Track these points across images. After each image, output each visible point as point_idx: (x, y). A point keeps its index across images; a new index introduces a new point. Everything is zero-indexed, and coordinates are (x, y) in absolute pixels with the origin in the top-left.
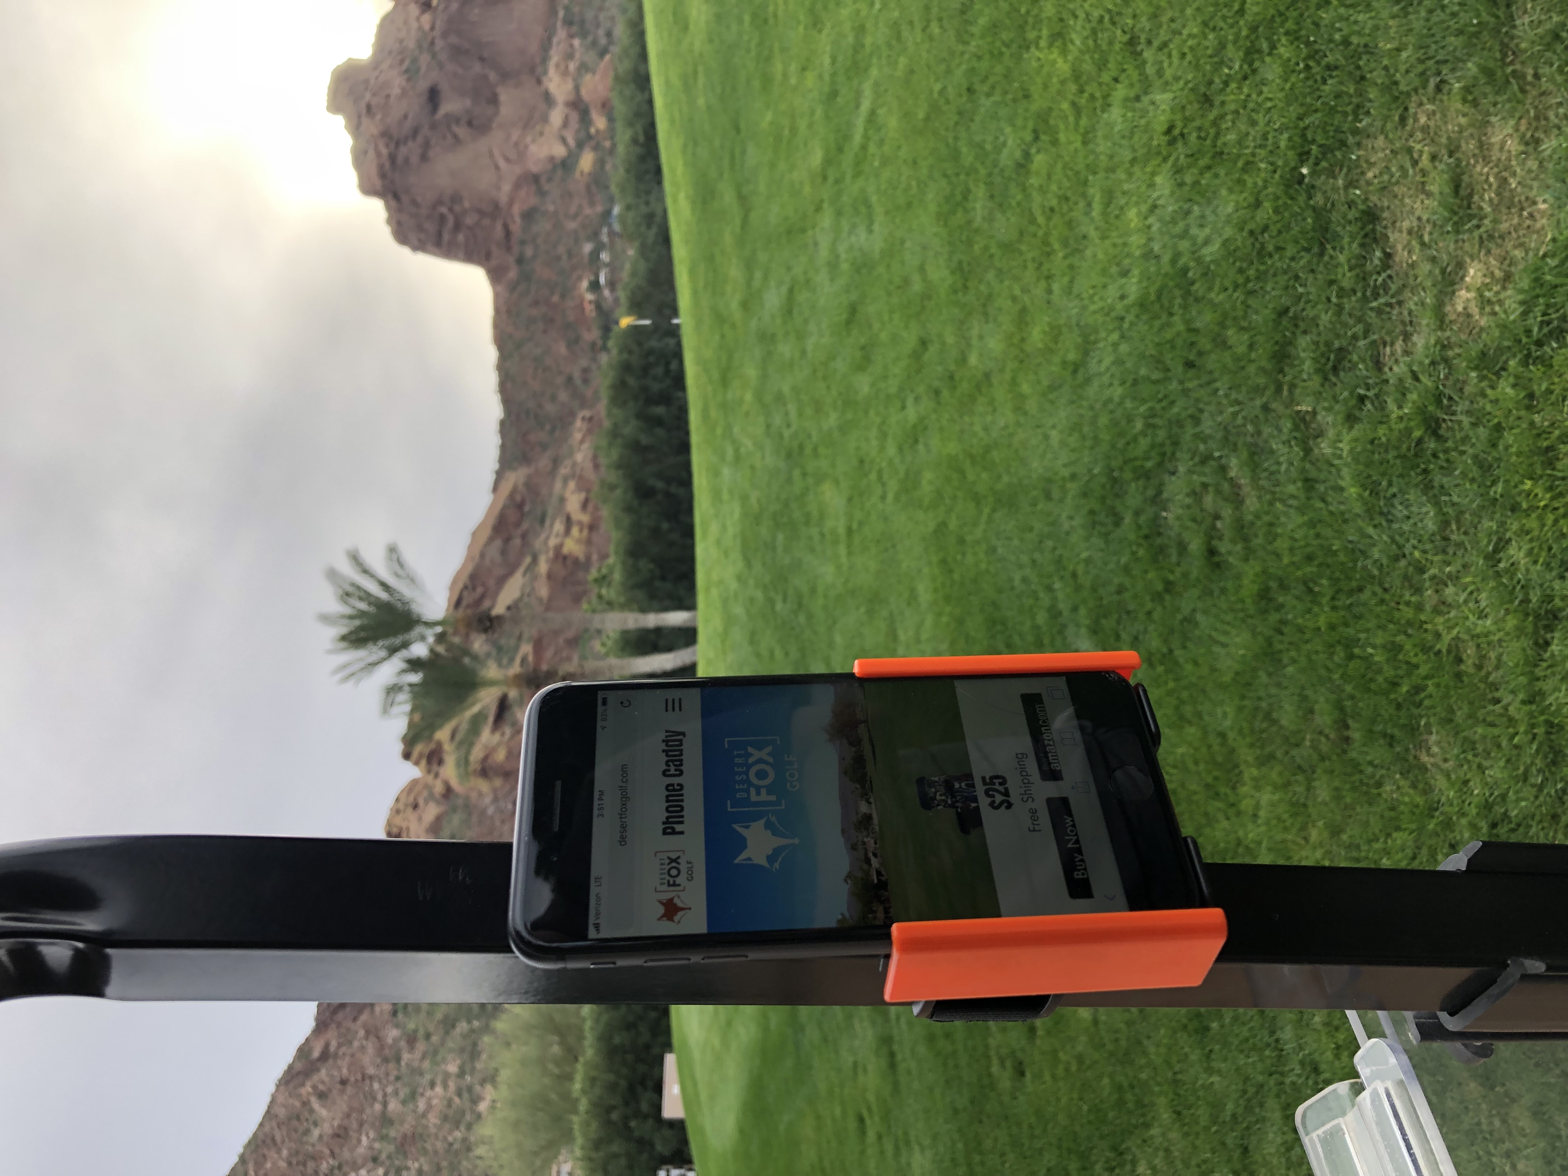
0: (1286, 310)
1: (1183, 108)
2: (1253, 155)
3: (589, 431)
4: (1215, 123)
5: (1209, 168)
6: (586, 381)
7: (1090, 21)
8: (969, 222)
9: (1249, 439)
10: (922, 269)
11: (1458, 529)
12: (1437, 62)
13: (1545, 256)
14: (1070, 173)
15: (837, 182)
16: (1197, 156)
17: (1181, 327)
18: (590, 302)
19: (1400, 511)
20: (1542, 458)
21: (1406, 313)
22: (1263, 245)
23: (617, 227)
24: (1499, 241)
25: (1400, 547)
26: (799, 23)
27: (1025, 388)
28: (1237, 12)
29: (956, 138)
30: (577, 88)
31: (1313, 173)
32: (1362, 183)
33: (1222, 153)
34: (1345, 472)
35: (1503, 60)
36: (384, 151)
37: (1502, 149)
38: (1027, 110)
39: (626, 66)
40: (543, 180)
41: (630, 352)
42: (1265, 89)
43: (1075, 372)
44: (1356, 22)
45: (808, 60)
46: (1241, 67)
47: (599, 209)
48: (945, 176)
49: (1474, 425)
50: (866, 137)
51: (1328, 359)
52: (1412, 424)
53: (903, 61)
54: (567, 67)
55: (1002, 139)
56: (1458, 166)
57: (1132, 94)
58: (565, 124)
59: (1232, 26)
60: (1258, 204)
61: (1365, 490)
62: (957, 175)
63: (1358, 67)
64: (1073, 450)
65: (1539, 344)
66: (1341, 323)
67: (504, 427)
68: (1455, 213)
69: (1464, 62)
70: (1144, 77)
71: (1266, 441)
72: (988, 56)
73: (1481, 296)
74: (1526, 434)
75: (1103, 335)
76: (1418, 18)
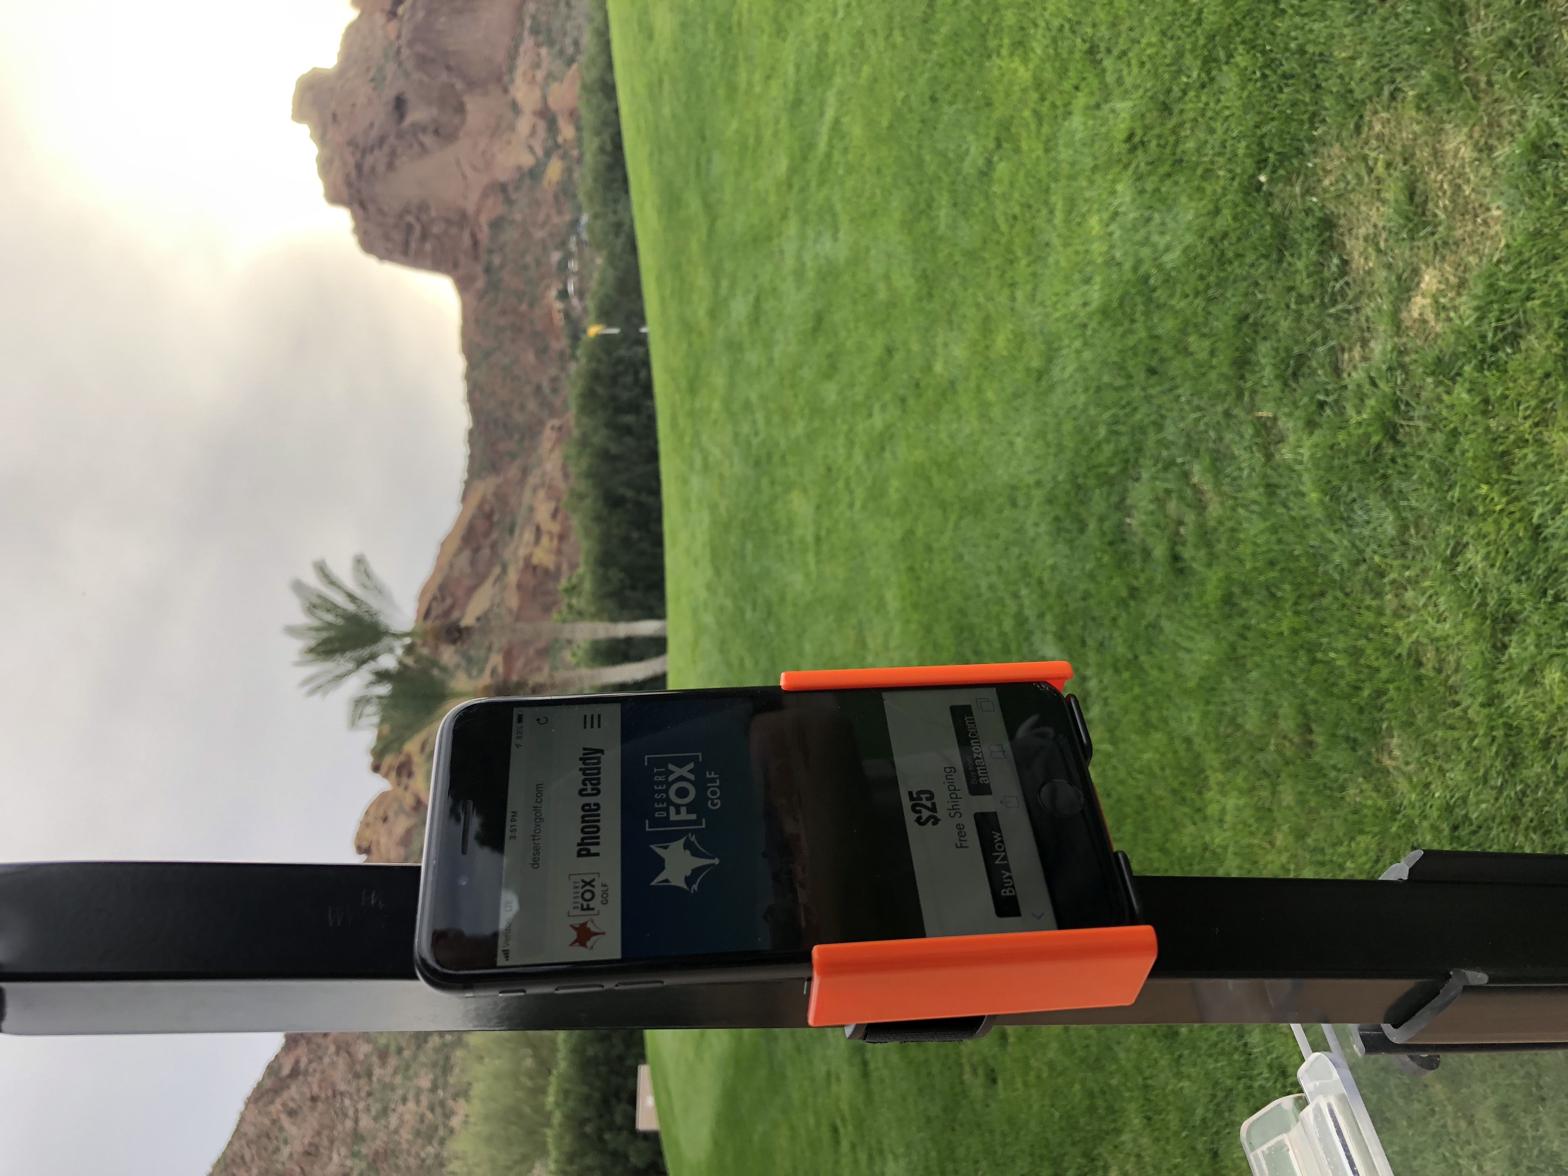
0: (1246, 317)
1: (1143, 116)
2: (1212, 162)
3: (558, 441)
4: (1174, 131)
5: (1169, 175)
6: (555, 390)
7: (1050, 30)
8: (933, 231)
9: (1211, 445)
10: (887, 277)
11: (1417, 533)
12: (1391, 70)
13: (1499, 262)
14: (1032, 181)
15: (802, 190)
16: (1157, 163)
17: (1143, 334)
18: (559, 311)
19: (1359, 515)
20: (1498, 463)
21: (1363, 319)
22: (1223, 252)
23: (585, 236)
24: (1454, 248)
25: (1361, 552)
26: (763, 31)
27: (990, 395)
28: (1194, 21)
29: (920, 147)
30: (544, 99)
31: (1271, 181)
32: (1319, 190)
33: (1181, 161)
34: (1306, 477)
35: (1456, 67)
36: (350, 160)
37: (1455, 156)
38: (989, 118)
39: (593, 74)
40: (510, 188)
41: (599, 361)
42: (1223, 98)
43: (1039, 379)
44: (1311, 31)
45: (772, 68)
46: (1199, 75)
47: (567, 217)
48: (909, 184)
49: (1431, 430)
50: (831, 145)
51: (1288, 365)
52: (1370, 429)
53: (866, 70)
54: (534, 76)
55: (964, 147)
56: (1412, 173)
57: (1092, 102)
58: (533, 133)
59: (1189, 35)
60: (1217, 211)
61: (1326, 495)
62: (921, 183)
63: (1314, 76)
64: (1038, 458)
65: (1494, 349)
66: (1300, 330)
67: (473, 436)
68: (1411, 220)
69: (1418, 70)
70: (1104, 85)
71: (1228, 447)
72: (950, 65)
73: (1437, 302)
74: (1482, 439)
75: (1066, 342)
76: (1372, 26)
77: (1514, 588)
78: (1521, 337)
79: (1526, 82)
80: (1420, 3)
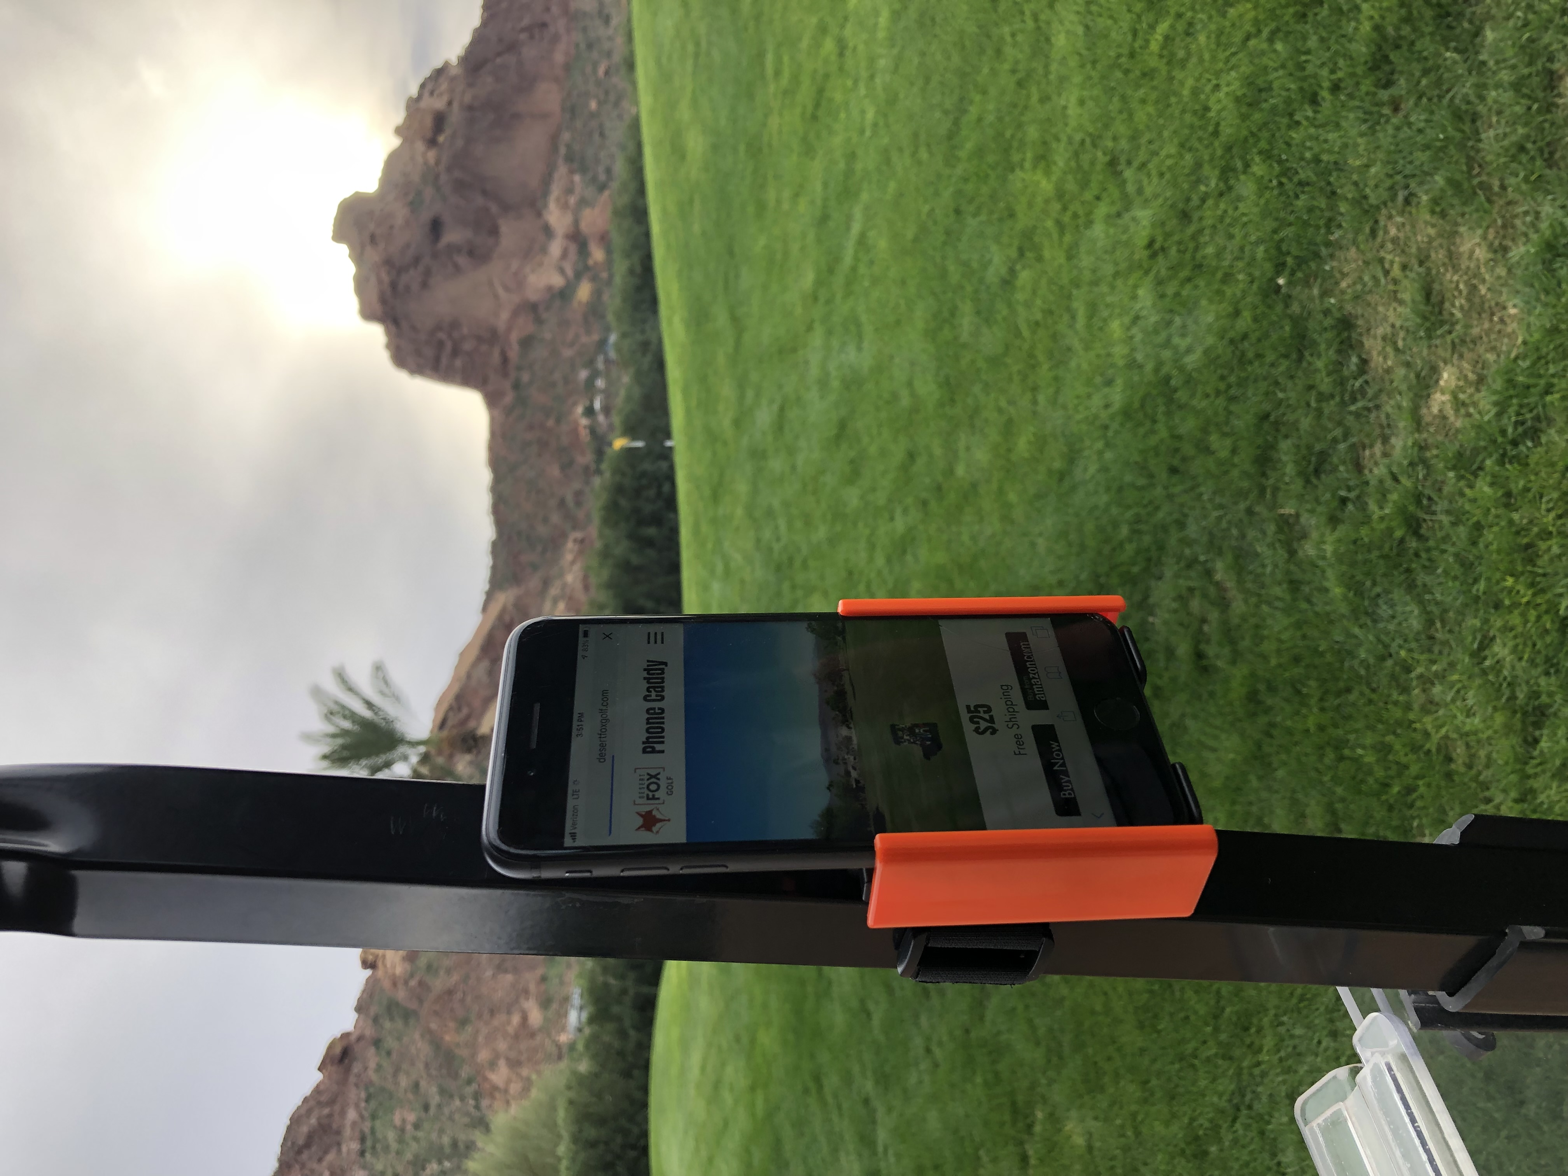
0: (1266, 416)
1: (1163, 224)
2: (1231, 266)
3: (581, 552)
4: (1194, 237)
5: (1189, 279)
6: (578, 503)
7: (1072, 144)
8: (956, 338)
9: (1234, 543)
10: (910, 384)
11: (1443, 628)
12: (1405, 177)
13: (1517, 358)
14: (1054, 288)
15: (828, 302)
16: (1177, 269)
17: (1163, 433)
18: (585, 427)
19: (1384, 610)
20: (1523, 555)
21: (1383, 416)
22: (1243, 353)
23: (613, 355)
24: (1471, 346)
25: (1387, 646)
26: (792, 151)
27: (1012, 497)
28: (1212, 134)
29: (944, 258)
30: (576, 223)
31: (1289, 283)
32: (1337, 292)
33: (1201, 266)
34: (1330, 573)
35: (1469, 172)
36: (386, 278)
37: (1470, 257)
38: (1012, 229)
39: (624, 200)
40: (541, 309)
41: (623, 474)
42: (1240, 205)
43: (1061, 479)
44: (1326, 141)
45: (801, 186)
46: (1217, 185)
47: (596, 337)
48: (933, 294)
49: (1454, 524)
50: (856, 259)
51: (1309, 462)
52: (1394, 524)
53: (892, 186)
54: (567, 201)
55: (988, 257)
56: (1428, 274)
57: (1114, 210)
58: (564, 255)
59: (1207, 147)
60: (1237, 313)
61: (1350, 590)
62: (944, 293)
63: (1329, 183)
64: (1060, 558)
65: (1515, 443)
66: (1321, 427)
67: (496, 548)
68: (1428, 320)
69: (1432, 175)
70: (1125, 196)
71: (1251, 544)
72: (974, 179)
73: (1456, 398)
74: (1506, 532)
75: (1088, 443)
76: (1385, 135)
77: (1543, 681)
78: (1541, 431)
79: (1538, 184)
80: (1432, 112)
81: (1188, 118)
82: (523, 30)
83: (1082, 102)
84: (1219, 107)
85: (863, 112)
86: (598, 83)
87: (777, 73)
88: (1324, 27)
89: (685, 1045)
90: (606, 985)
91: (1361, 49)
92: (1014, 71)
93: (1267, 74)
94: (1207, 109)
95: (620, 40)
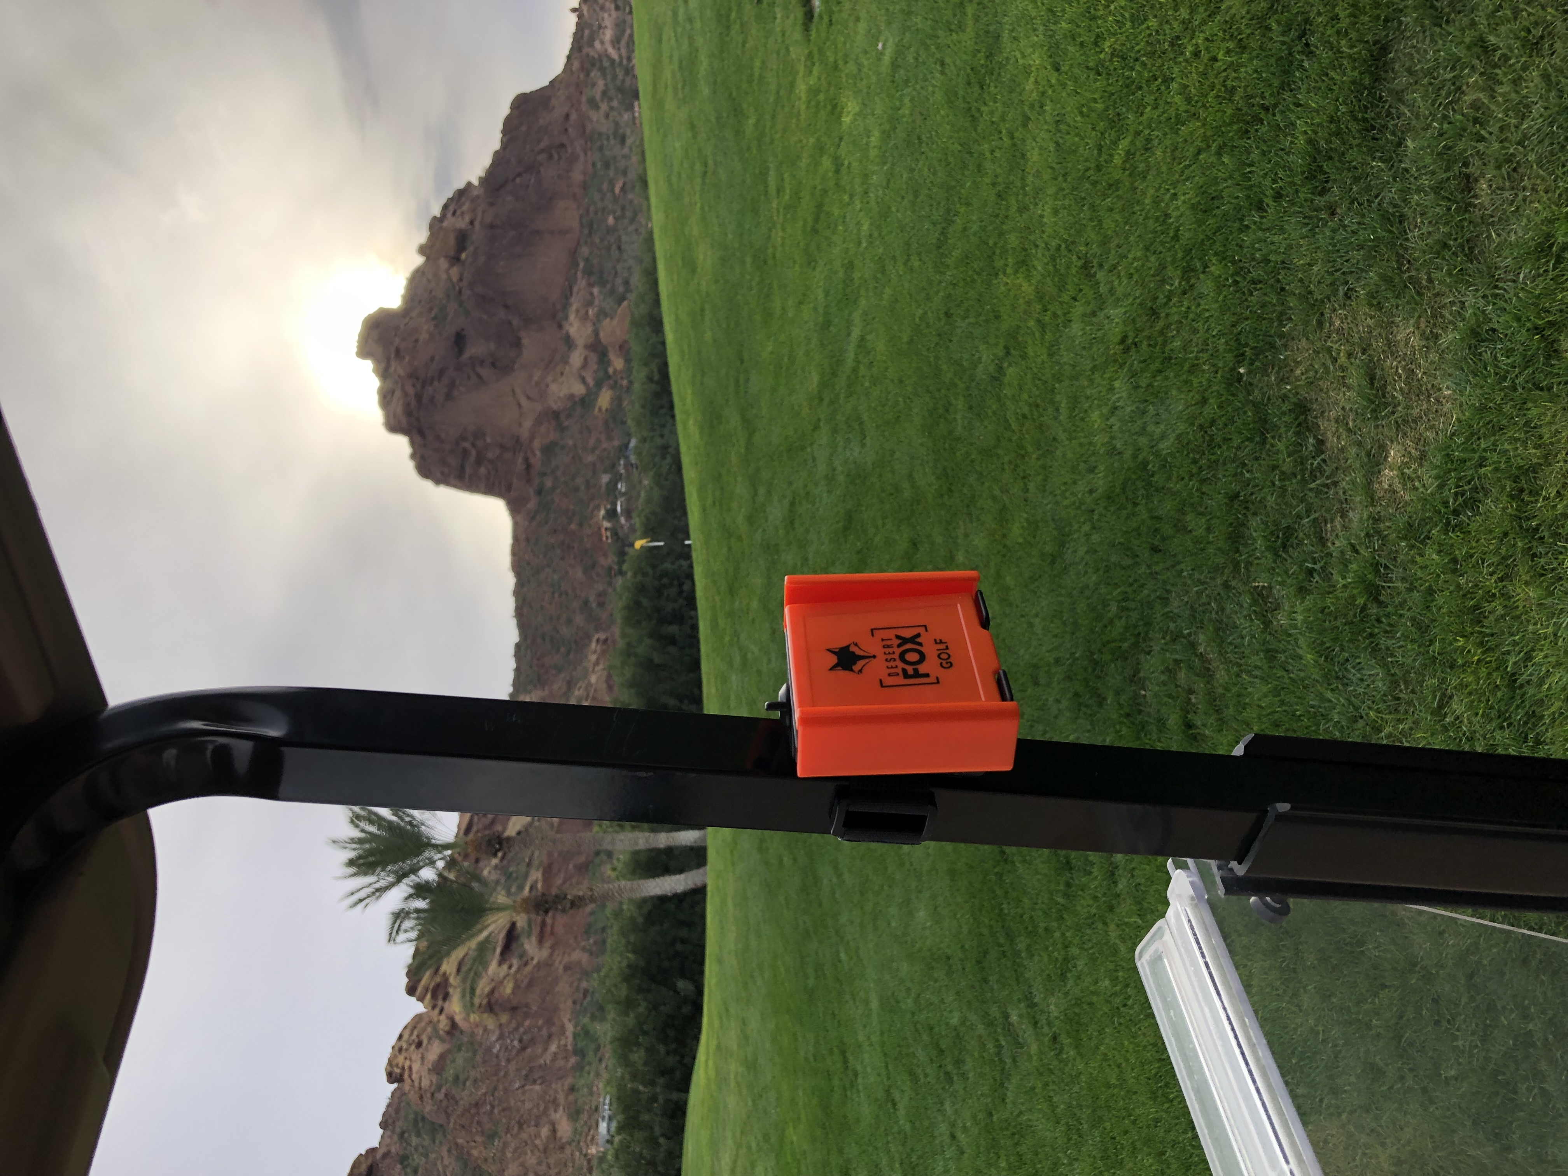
0: (1237, 495)
1: (1134, 320)
2: (1197, 358)
3: (604, 652)
4: (1162, 333)
5: (1160, 371)
6: (601, 605)
7: (1049, 249)
8: (951, 432)
9: (1214, 616)
10: (910, 476)
11: (1406, 689)
12: (1343, 273)
13: (1453, 434)
14: (1037, 382)
15: (832, 402)
16: (1149, 361)
17: (1145, 515)
18: (606, 529)
19: (1353, 675)
20: (1471, 617)
21: (1341, 492)
22: (1212, 436)
23: (633, 459)
24: (1413, 425)
25: (1357, 709)
26: (795, 262)
27: (1009, 580)
28: (1173, 238)
29: (937, 358)
30: (596, 333)
31: (1249, 373)
32: (1293, 379)
33: (1170, 358)
34: (1302, 641)
35: (1399, 268)
36: (411, 391)
37: (1406, 345)
38: (998, 329)
39: (643, 309)
40: (562, 417)
41: (645, 574)
42: (1202, 302)
43: (1053, 562)
44: (1272, 243)
45: (804, 295)
46: (1180, 283)
47: (616, 443)
48: (928, 391)
49: (1410, 590)
50: (857, 362)
51: (1278, 537)
52: (1355, 592)
53: (888, 291)
54: (587, 312)
55: (977, 355)
56: (1371, 361)
57: (1089, 310)
58: (585, 365)
59: (1169, 250)
60: (1205, 401)
61: (1321, 656)
62: (939, 390)
63: (1278, 281)
64: (1055, 636)
65: (1456, 513)
66: (1286, 504)
67: (519, 650)
68: (1373, 403)
69: (1367, 272)
70: (1099, 297)
71: (1229, 618)
72: (961, 284)
73: (1403, 474)
74: (1455, 594)
75: (1076, 527)
76: (1323, 238)
77: (1498, 735)
78: (1480, 501)
79: (1461, 277)
80: (1363, 216)
81: (1151, 223)
82: (542, 151)
83: (1056, 212)
84: (1178, 213)
85: (858, 223)
86: (616, 200)
87: (779, 190)
88: (1265, 141)
89: (714, 1146)
90: (636, 1092)
91: (1297, 161)
92: (994, 184)
93: (1217, 184)
94: (1167, 216)
95: (635, 159)
